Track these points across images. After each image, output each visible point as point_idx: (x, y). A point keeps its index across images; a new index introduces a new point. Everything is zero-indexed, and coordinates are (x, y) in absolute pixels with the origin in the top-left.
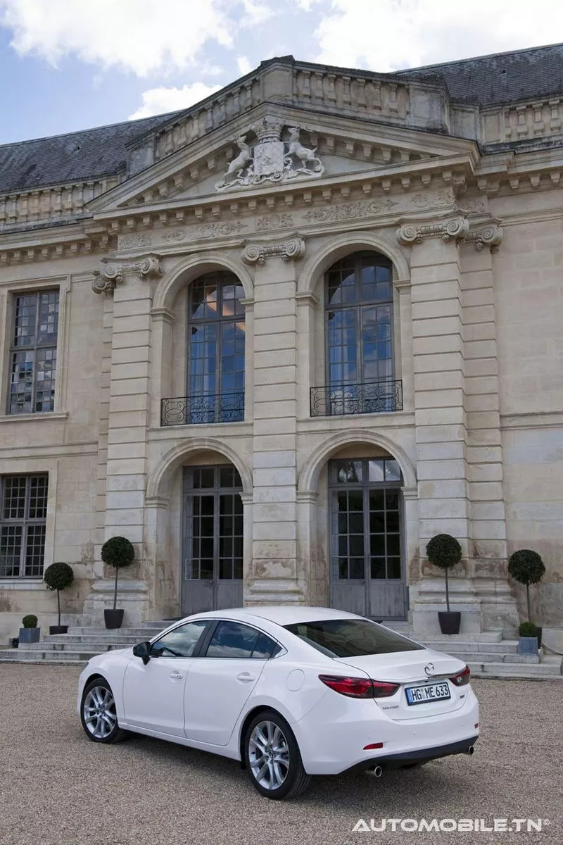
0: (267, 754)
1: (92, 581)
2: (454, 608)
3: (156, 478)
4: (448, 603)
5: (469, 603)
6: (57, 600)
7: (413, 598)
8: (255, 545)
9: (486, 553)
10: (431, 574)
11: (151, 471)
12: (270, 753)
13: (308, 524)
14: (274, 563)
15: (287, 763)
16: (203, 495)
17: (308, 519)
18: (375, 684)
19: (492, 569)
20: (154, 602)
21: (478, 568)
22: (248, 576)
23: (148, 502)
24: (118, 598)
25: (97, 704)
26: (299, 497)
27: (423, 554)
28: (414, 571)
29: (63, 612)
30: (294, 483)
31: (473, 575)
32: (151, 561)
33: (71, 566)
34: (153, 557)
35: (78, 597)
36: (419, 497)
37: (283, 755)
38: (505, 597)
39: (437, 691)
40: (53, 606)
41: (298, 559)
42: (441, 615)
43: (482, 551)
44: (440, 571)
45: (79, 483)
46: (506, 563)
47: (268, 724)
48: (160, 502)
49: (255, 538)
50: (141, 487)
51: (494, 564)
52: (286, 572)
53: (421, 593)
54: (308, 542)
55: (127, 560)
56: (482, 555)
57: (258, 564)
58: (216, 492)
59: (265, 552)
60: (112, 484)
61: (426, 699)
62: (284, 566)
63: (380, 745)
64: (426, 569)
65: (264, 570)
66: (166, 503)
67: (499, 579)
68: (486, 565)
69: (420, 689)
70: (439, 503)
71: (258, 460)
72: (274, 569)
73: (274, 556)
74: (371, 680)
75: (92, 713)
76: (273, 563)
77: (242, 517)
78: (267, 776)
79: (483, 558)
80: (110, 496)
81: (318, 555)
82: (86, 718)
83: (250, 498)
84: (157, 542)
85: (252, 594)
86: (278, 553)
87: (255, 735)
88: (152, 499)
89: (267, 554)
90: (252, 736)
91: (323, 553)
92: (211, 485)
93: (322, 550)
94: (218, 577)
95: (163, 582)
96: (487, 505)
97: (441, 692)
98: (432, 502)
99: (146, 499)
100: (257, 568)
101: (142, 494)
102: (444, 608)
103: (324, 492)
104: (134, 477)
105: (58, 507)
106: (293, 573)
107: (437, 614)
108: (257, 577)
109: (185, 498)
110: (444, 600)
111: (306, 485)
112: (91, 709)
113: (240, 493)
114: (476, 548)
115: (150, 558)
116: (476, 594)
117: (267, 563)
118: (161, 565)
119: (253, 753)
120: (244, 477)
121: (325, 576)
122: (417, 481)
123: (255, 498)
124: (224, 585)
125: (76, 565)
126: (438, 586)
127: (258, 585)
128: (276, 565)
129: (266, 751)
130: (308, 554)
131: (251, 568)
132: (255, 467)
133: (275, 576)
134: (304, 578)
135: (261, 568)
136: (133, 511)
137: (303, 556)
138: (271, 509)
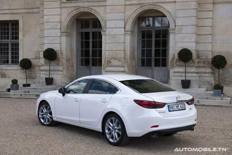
0: (112, 129)
1: (39, 66)
2: (188, 78)
3: (65, 23)
4: (185, 76)
5: (194, 76)
6: (25, 74)
7: (171, 74)
8: (107, 52)
9: (203, 56)
10: (179, 65)
11: (63, 20)
12: (114, 129)
13: (129, 44)
15: (120, 133)
16: (85, 31)
17: (129, 42)
18: (156, 103)
19: (204, 63)
20: (65, 75)
21: (199, 62)
22: (104, 65)
23: (62, 34)
24: (50, 73)
25: (44, 111)
26: (126, 33)
27: (176, 56)
28: (172, 64)
29: (28, 79)
30: (123, 26)
31: (197, 65)
32: (64, 58)
33: (31, 60)
34: (65, 57)
35: (34, 73)
36: (176, 33)
37: (119, 130)
38: (209, 74)
39: (181, 106)
40: (24, 76)
41: (125, 58)
42: (182, 81)
43: (201, 55)
44: (183, 64)
45: (32, 25)
46: (211, 60)
47: (113, 118)
48: (67, 34)
49: (107, 50)
50: (59, 27)
51: (206, 61)
52: (119, 63)
53: (175, 72)
54: (129, 52)
55: (54, 58)
56: (201, 57)
57: (108, 60)
58: (91, 30)
60: (46, 26)
61: (176, 109)
62: (119, 61)
63: (157, 126)
64: (177, 63)
65: (111, 62)
66: (70, 34)
67: (207, 67)
68: (202, 61)
69: (174, 105)
70: (184, 35)
71: (108, 16)
72: (114, 62)
74: (155, 102)
75: (42, 115)
76: (115, 60)
77: (102, 41)
78: (112, 137)
79: (201, 58)
80: (46, 31)
81: (133, 57)
82: (40, 117)
83: (105, 33)
84: (66, 50)
85: (106, 72)
86: (116, 56)
87: (108, 122)
88: (63, 32)
89: (112, 56)
90: (107, 122)
91: (135, 56)
92: (89, 27)
93: (134, 55)
94: (92, 65)
95: (69, 67)
96: (204, 37)
97: (182, 107)
98: (181, 35)
99: (61, 33)
100: (108, 62)
101: (59, 31)
102: (184, 78)
103: (136, 31)
104: (55, 23)
105: (24, 35)
106: (122, 64)
107: (181, 81)
108: (107, 65)
109: (78, 33)
110: (184, 75)
111: (128, 27)
112: (42, 113)
113: (101, 31)
114: (198, 55)
115: (63, 57)
116: (197, 73)
117: (112, 60)
118: (68, 60)
119: (107, 129)
120: (103, 24)
121: (135, 65)
122: (175, 26)
123: (107, 33)
124: (94, 69)
125: (32, 60)
126: (182, 69)
127: (108, 69)
128: (116, 61)
129: (112, 128)
130: (129, 56)
131: (105, 62)
132: (107, 19)
133: (115, 65)
134: (127, 66)
135: (109, 62)
136: (56, 38)
137: (127, 57)
138: (114, 37)
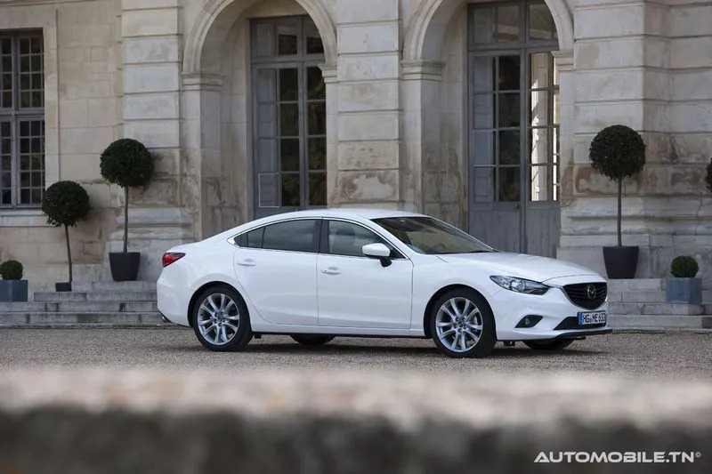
3: (197, 41)
6: (65, 242)
8: (341, 149)
9: (689, 155)
10: (588, 189)
11: (189, 29)
13: (420, 112)
14: (369, 176)
16: (283, 66)
17: (418, 106)
22: (333, 199)
23: (187, 81)
26: (405, 70)
27: (583, 158)
28: (568, 186)
29: (77, 261)
30: (396, 47)
32: (194, 176)
33: (85, 187)
34: (196, 170)
35: (100, 238)
36: (575, 67)
40: (60, 252)
41: (403, 169)
43: (683, 152)
44: (608, 184)
45: (92, 47)
48: (205, 81)
49: (340, 138)
50: (174, 56)
52: (384, 191)
53: (574, 220)
54: (419, 143)
55: (144, 175)
56: (683, 160)
57: (345, 178)
59: (355, 161)
60: (131, 53)
62: (382, 181)
64: (582, 182)
65: (354, 187)
66: (218, 81)
70: (603, 76)
71: (344, 10)
72: (366, 187)
73: (369, 166)
76: (367, 177)
77: (324, 104)
80: (129, 73)
81: (450, 164)
83: (333, 73)
84: (202, 146)
86: (374, 162)
88: (190, 76)
89: (358, 163)
91: (455, 160)
92: (294, 51)
95: (217, 211)
98: (594, 75)
99: (182, 77)
100: (344, 187)
101: (175, 69)
104: (162, 40)
105: (61, 89)
106: (394, 192)
108: (343, 200)
109: (255, 75)
111: (415, 49)
113: (320, 66)
114: (674, 147)
115: (193, 171)
117: (358, 177)
118: (214, 182)
120: (327, 39)
121: (458, 198)
122: (575, 41)
123: (341, 73)
128: (371, 180)
130: (420, 161)
131: (336, 186)
132: (339, 21)
133: (370, 197)
134: (413, 199)
135: (349, 186)
136: (164, 97)
137: (411, 166)
138: (363, 91)
